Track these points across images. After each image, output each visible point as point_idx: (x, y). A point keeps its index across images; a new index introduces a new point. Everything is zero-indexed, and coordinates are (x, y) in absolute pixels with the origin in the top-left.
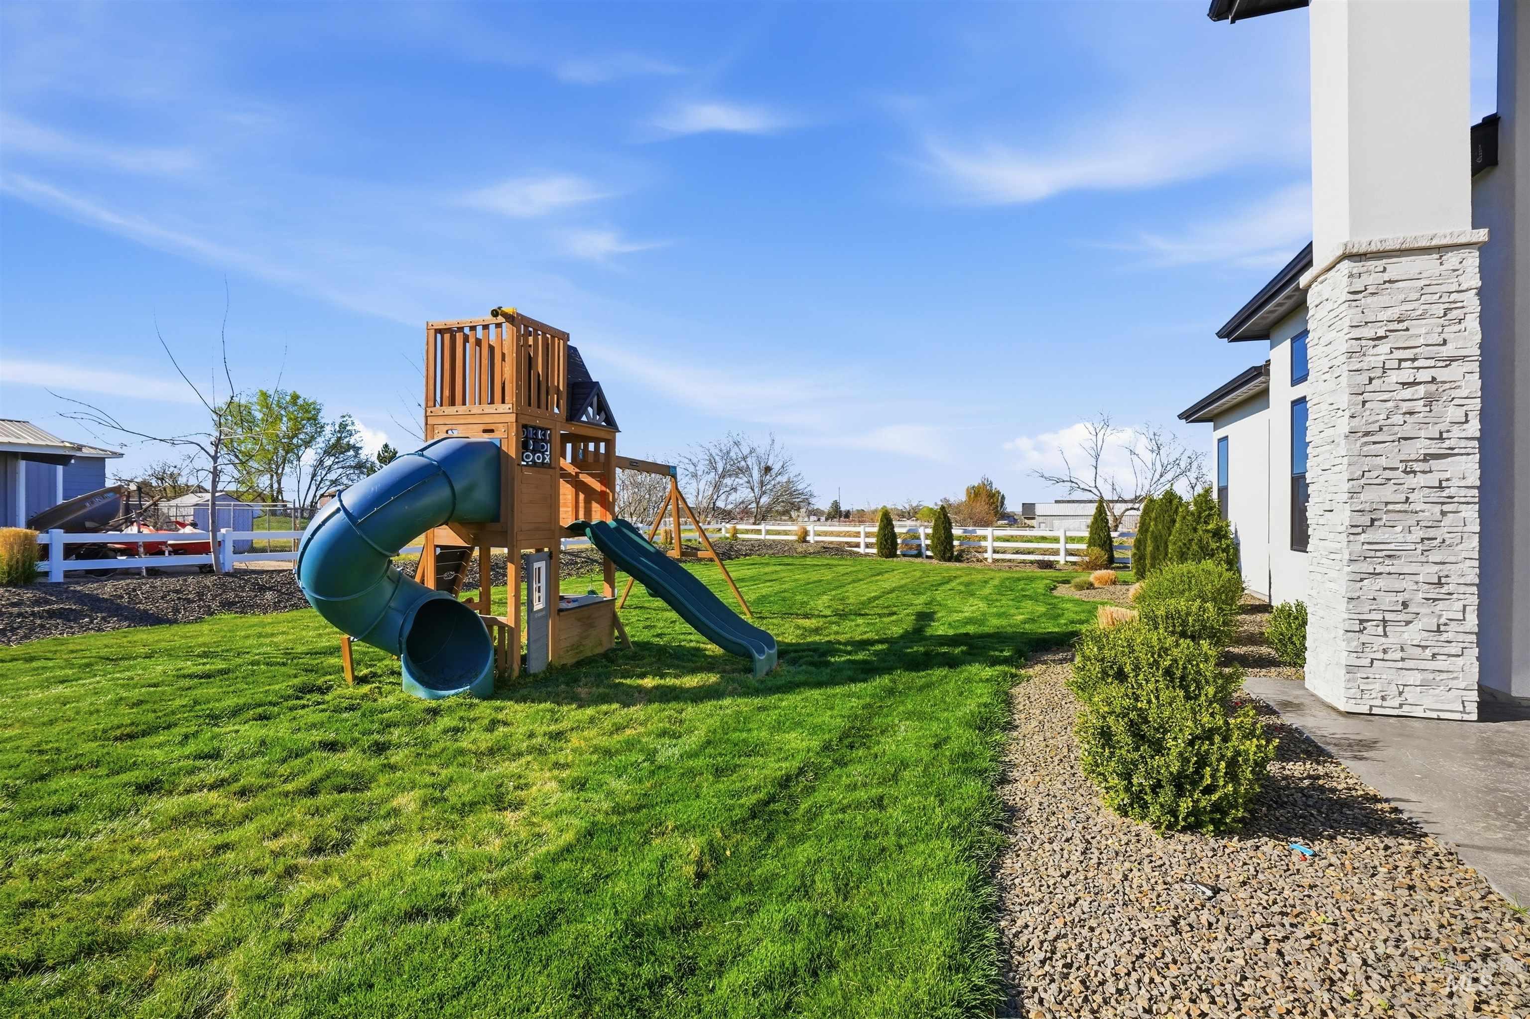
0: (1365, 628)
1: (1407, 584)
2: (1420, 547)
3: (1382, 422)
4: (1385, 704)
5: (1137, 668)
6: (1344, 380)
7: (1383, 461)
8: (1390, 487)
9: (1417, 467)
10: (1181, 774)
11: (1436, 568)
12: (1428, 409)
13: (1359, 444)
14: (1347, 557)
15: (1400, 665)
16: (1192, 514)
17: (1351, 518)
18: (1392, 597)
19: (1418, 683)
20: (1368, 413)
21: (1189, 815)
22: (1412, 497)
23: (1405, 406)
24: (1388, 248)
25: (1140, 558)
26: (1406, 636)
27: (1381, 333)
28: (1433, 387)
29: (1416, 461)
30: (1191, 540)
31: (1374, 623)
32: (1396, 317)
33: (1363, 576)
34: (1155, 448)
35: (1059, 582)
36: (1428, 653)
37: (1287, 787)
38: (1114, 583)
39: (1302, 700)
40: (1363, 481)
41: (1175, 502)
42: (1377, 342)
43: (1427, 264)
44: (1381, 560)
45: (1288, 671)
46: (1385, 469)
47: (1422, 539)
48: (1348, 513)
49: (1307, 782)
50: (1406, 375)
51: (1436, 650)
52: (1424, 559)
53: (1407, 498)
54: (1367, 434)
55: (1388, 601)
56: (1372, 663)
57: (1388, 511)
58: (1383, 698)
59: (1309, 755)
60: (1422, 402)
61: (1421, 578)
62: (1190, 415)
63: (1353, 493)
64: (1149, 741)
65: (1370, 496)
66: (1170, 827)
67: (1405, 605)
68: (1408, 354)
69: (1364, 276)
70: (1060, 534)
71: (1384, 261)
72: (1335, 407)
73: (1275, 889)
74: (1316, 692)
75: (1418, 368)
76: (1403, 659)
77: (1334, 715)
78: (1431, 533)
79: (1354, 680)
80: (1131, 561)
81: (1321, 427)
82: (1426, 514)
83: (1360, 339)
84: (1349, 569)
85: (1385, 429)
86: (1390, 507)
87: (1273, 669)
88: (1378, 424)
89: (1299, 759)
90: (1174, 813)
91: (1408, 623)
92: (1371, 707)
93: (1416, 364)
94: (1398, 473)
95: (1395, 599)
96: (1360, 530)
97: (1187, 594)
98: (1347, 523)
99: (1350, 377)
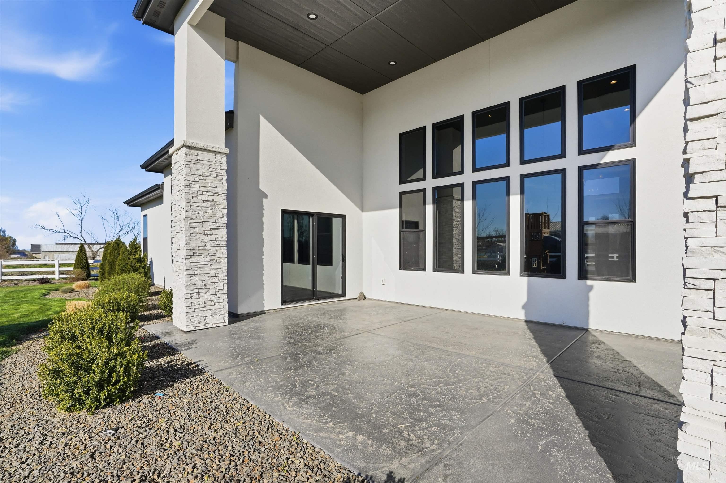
0: (192, 296)
1: (206, 277)
2: (209, 263)
3: (197, 215)
4: (200, 325)
5: (83, 332)
6: (183, 196)
7: (197, 230)
8: (200, 240)
9: (208, 233)
10: (100, 380)
11: (215, 271)
12: (211, 211)
13: (189, 223)
14: (185, 268)
15: (204, 309)
16: (128, 251)
17: (186, 252)
18: (201, 283)
19: (210, 315)
20: (192, 210)
21: (106, 399)
22: (207, 244)
23: (204, 209)
24: (199, 147)
25: (103, 274)
26: (206, 297)
27: (196, 180)
28: (213, 203)
29: (208, 230)
30: (127, 264)
31: (195, 294)
32: (201, 174)
33: (191, 276)
34: (116, 217)
35: (52, 290)
36: (213, 303)
37: (158, 370)
38: (88, 287)
39: (171, 330)
40: (190, 238)
41: (121, 245)
42: (195, 183)
43: (210, 156)
44: (197, 269)
45: (167, 318)
46: (198, 233)
47: (210, 260)
48: (185, 250)
49: (166, 365)
50: (204, 197)
51: (215, 301)
52: (211, 268)
53: (205, 245)
54: (191, 219)
55: (200, 285)
56: (195, 310)
57: (199, 250)
58: (199, 323)
59: (169, 353)
60: (209, 208)
61: (210, 275)
62: (129, 203)
63: (187, 243)
64: (84, 368)
65: (193, 243)
66: (97, 408)
67: (205, 286)
68: (205, 189)
69: (191, 156)
70: (56, 262)
71: (198, 152)
72: (180, 207)
73: (145, 417)
74: (176, 326)
75: (208, 195)
76: (205, 307)
77: (182, 333)
78: (213, 258)
79: (189, 318)
80: (99, 275)
81: (176, 214)
82: (211, 251)
83: (189, 180)
84: (185, 273)
85: (198, 217)
86: (200, 248)
87: (162, 319)
88: (195, 215)
89: (165, 356)
90: (98, 401)
91: (206, 292)
92: (195, 327)
93: (208, 194)
94: (202, 235)
95: (202, 284)
96: (189, 257)
97: (122, 290)
98: (185, 255)
99: (185, 195)
